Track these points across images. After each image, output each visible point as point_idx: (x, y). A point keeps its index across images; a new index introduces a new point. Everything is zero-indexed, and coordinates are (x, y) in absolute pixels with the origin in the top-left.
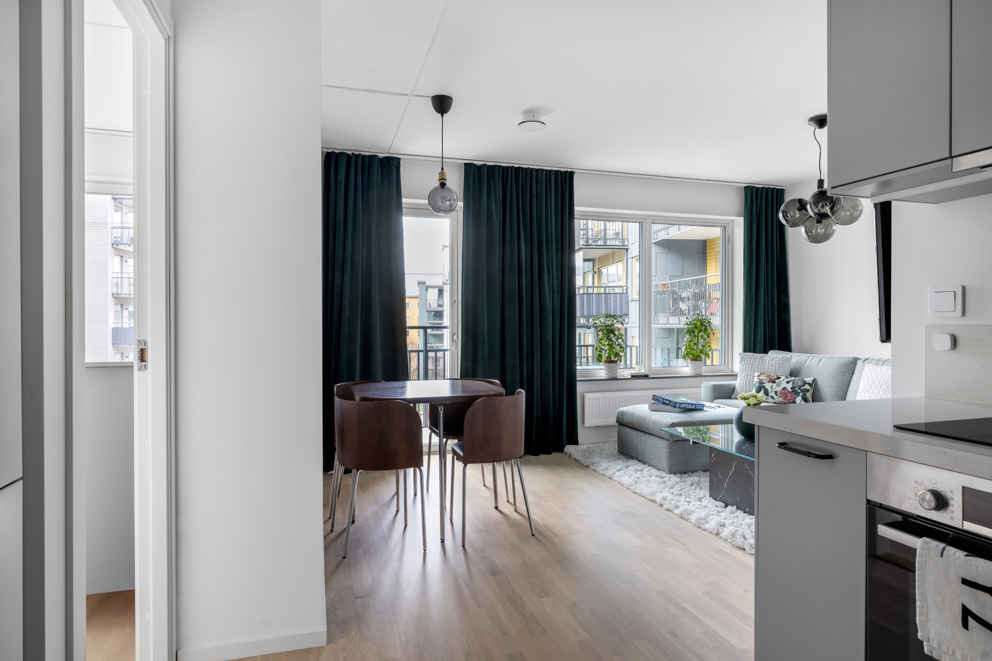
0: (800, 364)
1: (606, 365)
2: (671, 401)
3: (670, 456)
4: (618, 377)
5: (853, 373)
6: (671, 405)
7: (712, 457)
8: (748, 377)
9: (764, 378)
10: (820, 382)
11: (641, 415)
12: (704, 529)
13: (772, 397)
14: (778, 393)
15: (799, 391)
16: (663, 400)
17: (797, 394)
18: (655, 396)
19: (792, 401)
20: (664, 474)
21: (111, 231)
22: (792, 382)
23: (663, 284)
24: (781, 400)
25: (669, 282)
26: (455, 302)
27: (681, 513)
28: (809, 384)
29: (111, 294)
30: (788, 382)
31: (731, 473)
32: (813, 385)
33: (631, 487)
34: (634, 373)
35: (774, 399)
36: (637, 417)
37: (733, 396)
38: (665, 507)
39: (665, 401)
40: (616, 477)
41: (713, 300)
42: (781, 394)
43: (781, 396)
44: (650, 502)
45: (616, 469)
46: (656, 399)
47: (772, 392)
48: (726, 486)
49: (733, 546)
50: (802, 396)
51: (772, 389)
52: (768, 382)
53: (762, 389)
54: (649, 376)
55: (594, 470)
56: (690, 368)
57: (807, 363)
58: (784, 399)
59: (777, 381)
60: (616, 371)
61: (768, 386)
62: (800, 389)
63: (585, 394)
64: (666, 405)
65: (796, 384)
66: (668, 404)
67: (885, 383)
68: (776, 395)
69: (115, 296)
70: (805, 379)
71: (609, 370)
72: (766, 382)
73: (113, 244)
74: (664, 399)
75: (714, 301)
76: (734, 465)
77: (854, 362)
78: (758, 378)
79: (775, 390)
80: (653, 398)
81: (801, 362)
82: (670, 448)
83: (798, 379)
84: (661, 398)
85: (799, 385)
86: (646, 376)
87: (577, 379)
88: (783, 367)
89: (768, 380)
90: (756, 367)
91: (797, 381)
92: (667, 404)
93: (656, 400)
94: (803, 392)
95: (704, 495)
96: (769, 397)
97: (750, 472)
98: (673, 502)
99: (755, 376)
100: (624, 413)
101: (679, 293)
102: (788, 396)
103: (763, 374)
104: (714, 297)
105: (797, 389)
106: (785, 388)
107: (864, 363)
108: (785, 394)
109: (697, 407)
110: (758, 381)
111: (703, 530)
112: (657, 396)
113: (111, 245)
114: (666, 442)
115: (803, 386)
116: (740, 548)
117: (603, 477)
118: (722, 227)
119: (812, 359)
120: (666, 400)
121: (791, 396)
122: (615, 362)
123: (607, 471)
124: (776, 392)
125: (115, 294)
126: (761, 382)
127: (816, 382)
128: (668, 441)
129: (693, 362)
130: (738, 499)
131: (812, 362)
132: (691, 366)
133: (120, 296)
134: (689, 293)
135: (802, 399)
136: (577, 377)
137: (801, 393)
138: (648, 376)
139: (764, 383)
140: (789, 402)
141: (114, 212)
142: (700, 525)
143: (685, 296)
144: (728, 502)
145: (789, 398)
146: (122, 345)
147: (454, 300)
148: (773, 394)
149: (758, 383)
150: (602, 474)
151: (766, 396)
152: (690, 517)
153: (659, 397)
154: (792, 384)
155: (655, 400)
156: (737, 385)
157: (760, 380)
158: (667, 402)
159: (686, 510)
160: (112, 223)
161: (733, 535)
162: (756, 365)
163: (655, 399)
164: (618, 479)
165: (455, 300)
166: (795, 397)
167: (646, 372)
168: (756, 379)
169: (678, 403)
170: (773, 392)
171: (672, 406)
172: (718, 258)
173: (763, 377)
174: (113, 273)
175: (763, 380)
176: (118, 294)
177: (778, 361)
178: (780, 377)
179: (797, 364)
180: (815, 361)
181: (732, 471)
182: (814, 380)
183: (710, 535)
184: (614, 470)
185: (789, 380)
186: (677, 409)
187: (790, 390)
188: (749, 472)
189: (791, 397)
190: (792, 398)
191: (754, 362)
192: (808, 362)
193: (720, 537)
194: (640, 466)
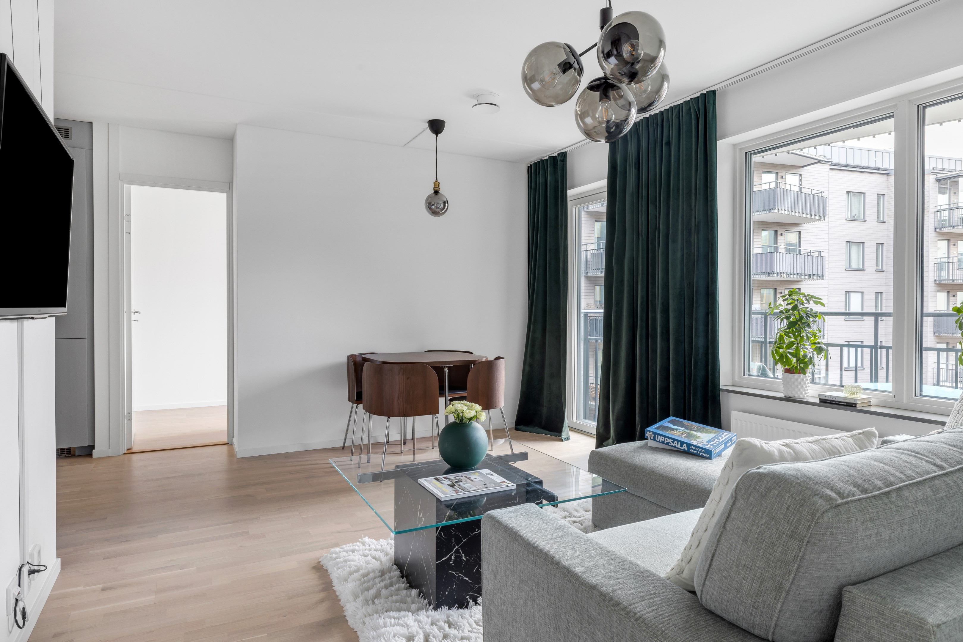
21: (934, 215)
29: (933, 280)
63: (732, 412)
69: (937, 282)
73: (936, 229)
113: (934, 230)
125: (937, 280)
133: (942, 282)
141: (939, 193)
146: (944, 335)
160: (936, 206)
174: (935, 258)
176: (940, 281)
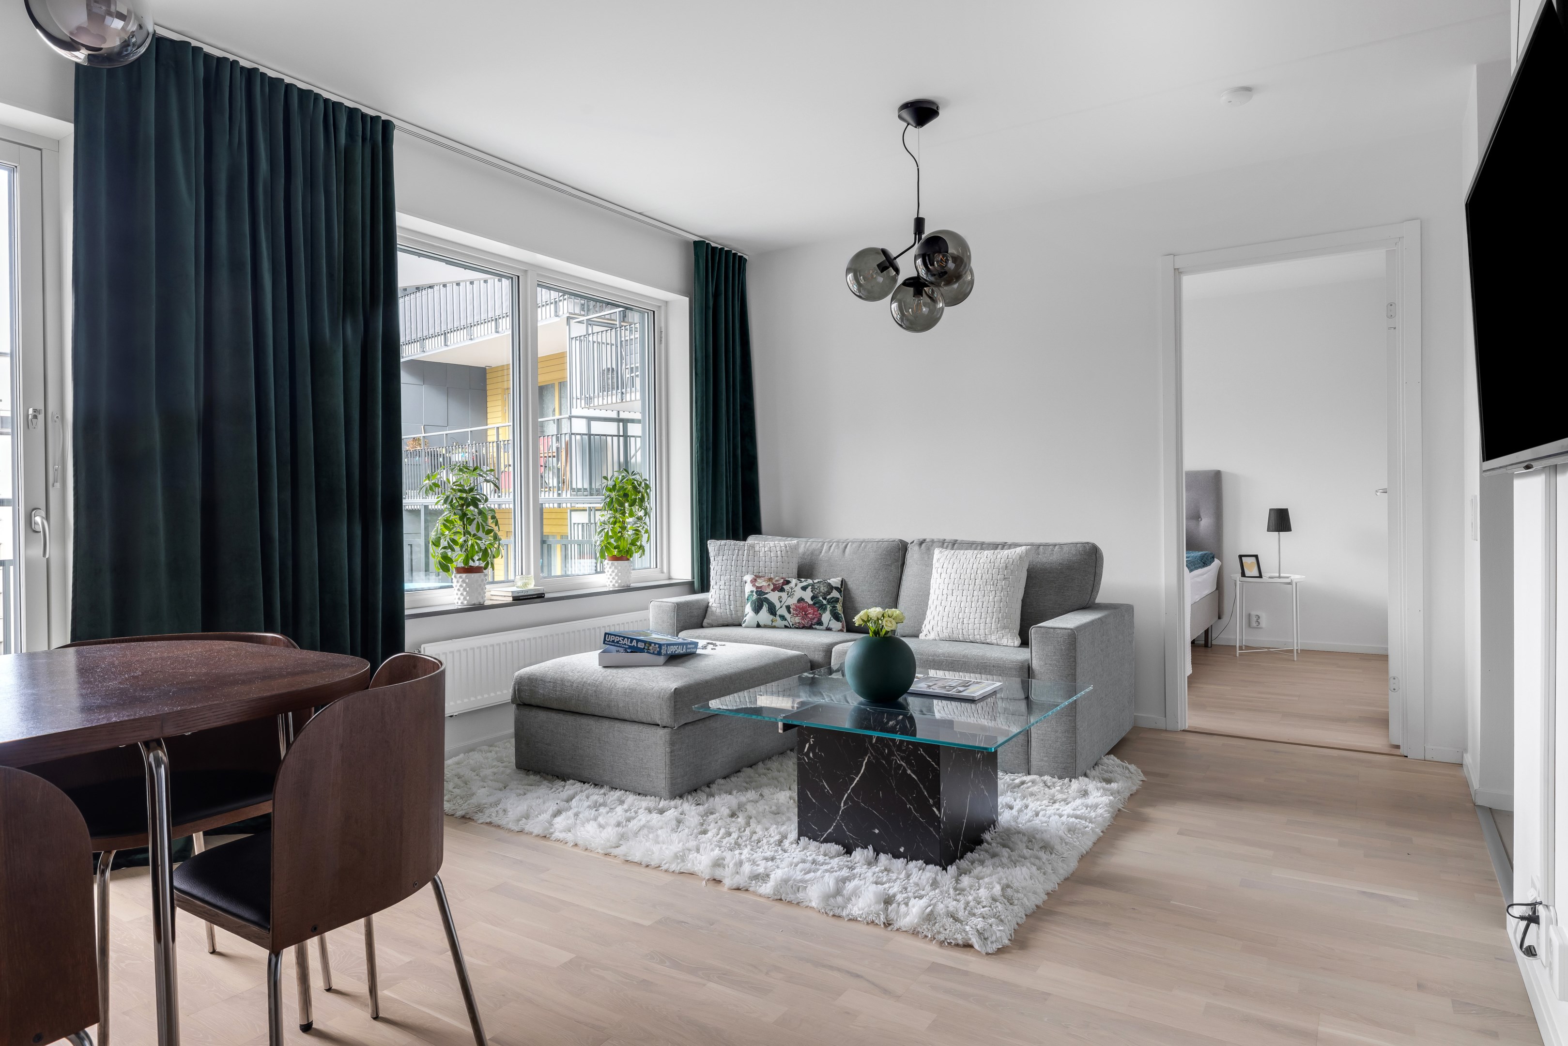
0: (811, 557)
1: (461, 577)
2: (650, 643)
3: (671, 761)
4: (487, 603)
5: (903, 564)
6: (652, 651)
7: (806, 750)
8: (733, 584)
9: (765, 584)
10: (851, 585)
11: (585, 679)
12: (852, 918)
13: (783, 618)
14: (791, 610)
15: (825, 602)
16: (631, 642)
17: (823, 608)
18: (609, 634)
19: (815, 620)
20: (663, 804)
22: (810, 587)
23: (414, 438)
24: (797, 621)
25: (424, 435)
26: (35, 417)
27: (777, 890)
28: (837, 589)
30: (804, 588)
31: (857, 779)
32: (842, 589)
33: (615, 852)
34: (518, 592)
35: (786, 620)
36: (575, 685)
37: (705, 621)
38: (728, 882)
39: (634, 643)
40: (561, 832)
41: (505, 468)
42: (796, 610)
43: (797, 614)
44: (681, 877)
45: (550, 812)
46: (613, 641)
47: (781, 607)
48: (842, 808)
49: (941, 943)
50: (831, 611)
51: (781, 602)
52: (773, 590)
53: (764, 603)
54: (547, 596)
55: (490, 823)
56: (611, 575)
57: (822, 554)
58: (803, 618)
59: (786, 587)
60: (482, 589)
61: (773, 597)
62: (825, 599)
63: (423, 646)
64: (631, 652)
65: (818, 591)
66: (644, 648)
67: (980, 577)
68: (789, 612)
70: (828, 581)
71: (471, 589)
72: (768, 590)
74: (632, 640)
75: (507, 469)
76: (866, 761)
77: (903, 548)
78: (754, 585)
79: (786, 604)
80: (605, 640)
81: (812, 553)
82: (672, 743)
83: (818, 582)
84: (625, 637)
85: (823, 591)
86: (539, 597)
87: (407, 612)
88: (789, 563)
89: (772, 587)
90: (745, 566)
91: (818, 585)
92: (641, 651)
93: (613, 643)
94: (831, 603)
95: (780, 833)
96: (778, 618)
97: (909, 772)
98: (747, 868)
99: (746, 582)
100: (536, 679)
101: (447, 455)
102: (809, 613)
103: (760, 577)
104: (506, 463)
105: (821, 598)
106: (801, 600)
107: (922, 548)
108: (803, 609)
109: (690, 648)
110: (755, 589)
111: (850, 920)
112: (615, 636)
114: (661, 732)
115: (829, 594)
116: (957, 945)
117: (523, 838)
118: (648, 313)
119: (831, 547)
120: (638, 641)
121: (814, 612)
122: (478, 570)
123: (531, 822)
124: (788, 608)
126: (760, 592)
127: (846, 584)
128: (666, 730)
129: (616, 564)
130: (877, 831)
131: (831, 551)
132: (613, 572)
134: (467, 454)
135: (832, 616)
136: (406, 607)
137: (829, 606)
138: (544, 597)
139: (767, 593)
140: (810, 623)
142: (837, 912)
143: (460, 459)
144: (848, 841)
145: (810, 616)
147: (35, 411)
148: (783, 611)
149: (754, 593)
150: (517, 830)
151: (772, 617)
152: (800, 895)
153: (620, 636)
154: (812, 591)
155: (610, 643)
156: (711, 601)
157: (757, 588)
158: (641, 645)
159: (786, 881)
161: (930, 917)
162: (744, 562)
163: (609, 641)
164: (569, 837)
165: (38, 408)
166: (820, 614)
167: (540, 589)
168: (749, 588)
169: (664, 644)
170: (784, 607)
171: (653, 653)
172: (507, 399)
173: (761, 583)
175: (764, 587)
177: (779, 552)
178: (789, 579)
179: (806, 557)
180: (836, 550)
181: (860, 775)
182: (842, 581)
183: (871, 929)
184: (546, 816)
185: (804, 584)
186: (662, 659)
187: (811, 602)
188: (905, 770)
189: (813, 614)
190: (816, 615)
191: (740, 556)
192: (823, 551)
193: (897, 930)
194: (596, 795)
